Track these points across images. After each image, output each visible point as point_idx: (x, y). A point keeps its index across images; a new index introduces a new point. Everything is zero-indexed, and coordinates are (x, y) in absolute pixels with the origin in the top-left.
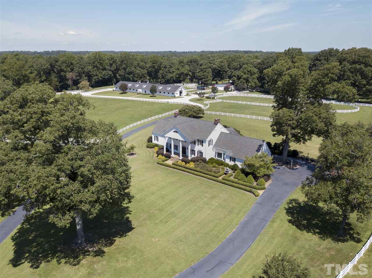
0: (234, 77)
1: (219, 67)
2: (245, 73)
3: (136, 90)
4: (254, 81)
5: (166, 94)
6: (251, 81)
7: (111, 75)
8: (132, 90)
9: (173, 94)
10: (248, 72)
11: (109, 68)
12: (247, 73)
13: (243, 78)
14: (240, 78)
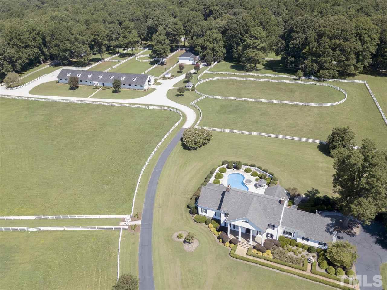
0: (198, 47)
1: (174, 31)
2: (210, 42)
3: (91, 83)
4: (221, 51)
5: (133, 86)
6: (218, 50)
7: (37, 53)
8: (84, 82)
9: (141, 86)
10: (214, 39)
11: (33, 43)
12: (213, 42)
13: (210, 49)
14: (206, 48)
